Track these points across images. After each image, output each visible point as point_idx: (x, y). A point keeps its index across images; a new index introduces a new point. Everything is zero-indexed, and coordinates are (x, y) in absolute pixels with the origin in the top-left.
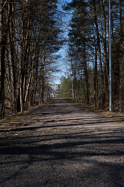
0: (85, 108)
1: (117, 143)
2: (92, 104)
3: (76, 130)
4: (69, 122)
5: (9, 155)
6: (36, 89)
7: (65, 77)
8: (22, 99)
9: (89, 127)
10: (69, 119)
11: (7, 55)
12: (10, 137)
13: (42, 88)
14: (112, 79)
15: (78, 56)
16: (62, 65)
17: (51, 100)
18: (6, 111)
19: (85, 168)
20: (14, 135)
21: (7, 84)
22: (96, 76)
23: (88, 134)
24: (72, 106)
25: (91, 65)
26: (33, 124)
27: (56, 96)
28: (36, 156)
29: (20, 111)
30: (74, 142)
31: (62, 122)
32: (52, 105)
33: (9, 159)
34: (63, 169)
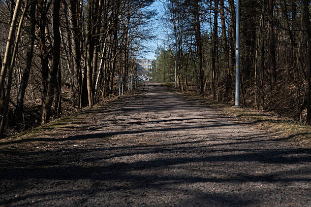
0: (196, 100)
1: (240, 161)
2: (208, 93)
3: (175, 138)
4: (165, 124)
5: (58, 180)
7: (163, 49)
8: (91, 86)
9: (198, 133)
10: (166, 119)
11: (66, 11)
12: (64, 150)
13: (125, 66)
14: (239, 53)
15: (185, 12)
16: (157, 27)
17: (140, 87)
18: (64, 104)
19: (180, 202)
20: (71, 147)
21: (65, 59)
22: (215, 47)
23: (194, 145)
24: (175, 96)
26: (104, 128)
27: (148, 80)
28: (104, 182)
29: (86, 106)
30: (168, 159)
31: (154, 125)
32: (142, 94)
33: (59, 186)
34: (143, 204)
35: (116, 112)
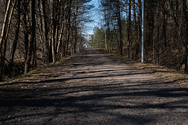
0: (117, 59)
2: (125, 54)
3: (105, 82)
4: (99, 73)
5: (34, 107)
6: (68, 39)
7: (98, 29)
8: (54, 50)
9: (119, 79)
10: (100, 70)
11: (39, 5)
12: (38, 89)
13: (75, 38)
14: (144, 30)
15: (111, 6)
16: (94, 15)
17: (84, 51)
18: (38, 61)
19: (108, 120)
20: (42, 87)
21: (39, 34)
22: (129, 27)
23: (116, 86)
24: (105, 57)
25: (124, 15)
26: (62, 76)
28: (62, 108)
29: (52, 62)
30: (101, 95)
31: (92, 74)
32: (85, 55)
33: (35, 111)
34: (86, 121)
35: (70, 66)
